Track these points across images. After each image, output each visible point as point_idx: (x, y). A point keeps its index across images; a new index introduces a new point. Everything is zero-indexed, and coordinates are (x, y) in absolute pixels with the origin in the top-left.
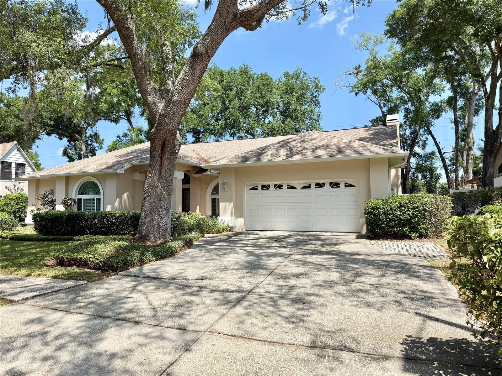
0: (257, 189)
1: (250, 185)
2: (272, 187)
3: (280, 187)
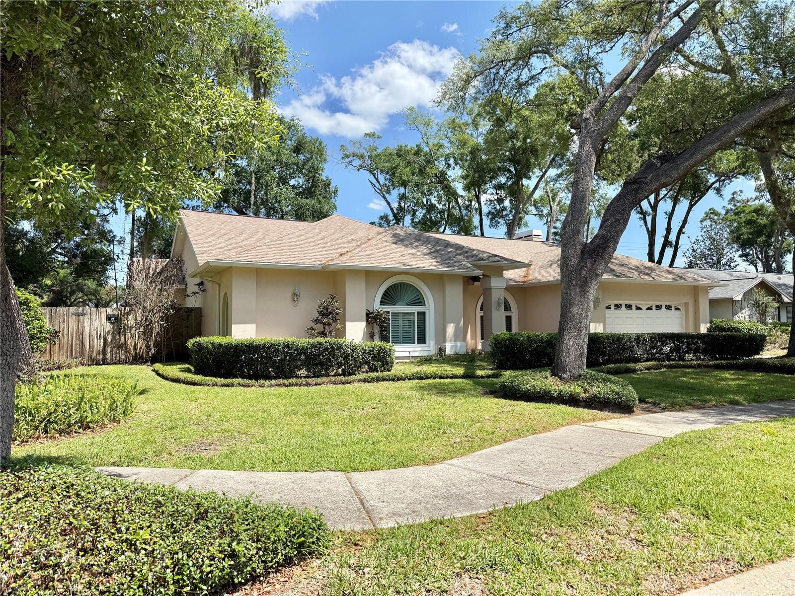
0: (610, 308)
2: (624, 307)
3: (629, 307)
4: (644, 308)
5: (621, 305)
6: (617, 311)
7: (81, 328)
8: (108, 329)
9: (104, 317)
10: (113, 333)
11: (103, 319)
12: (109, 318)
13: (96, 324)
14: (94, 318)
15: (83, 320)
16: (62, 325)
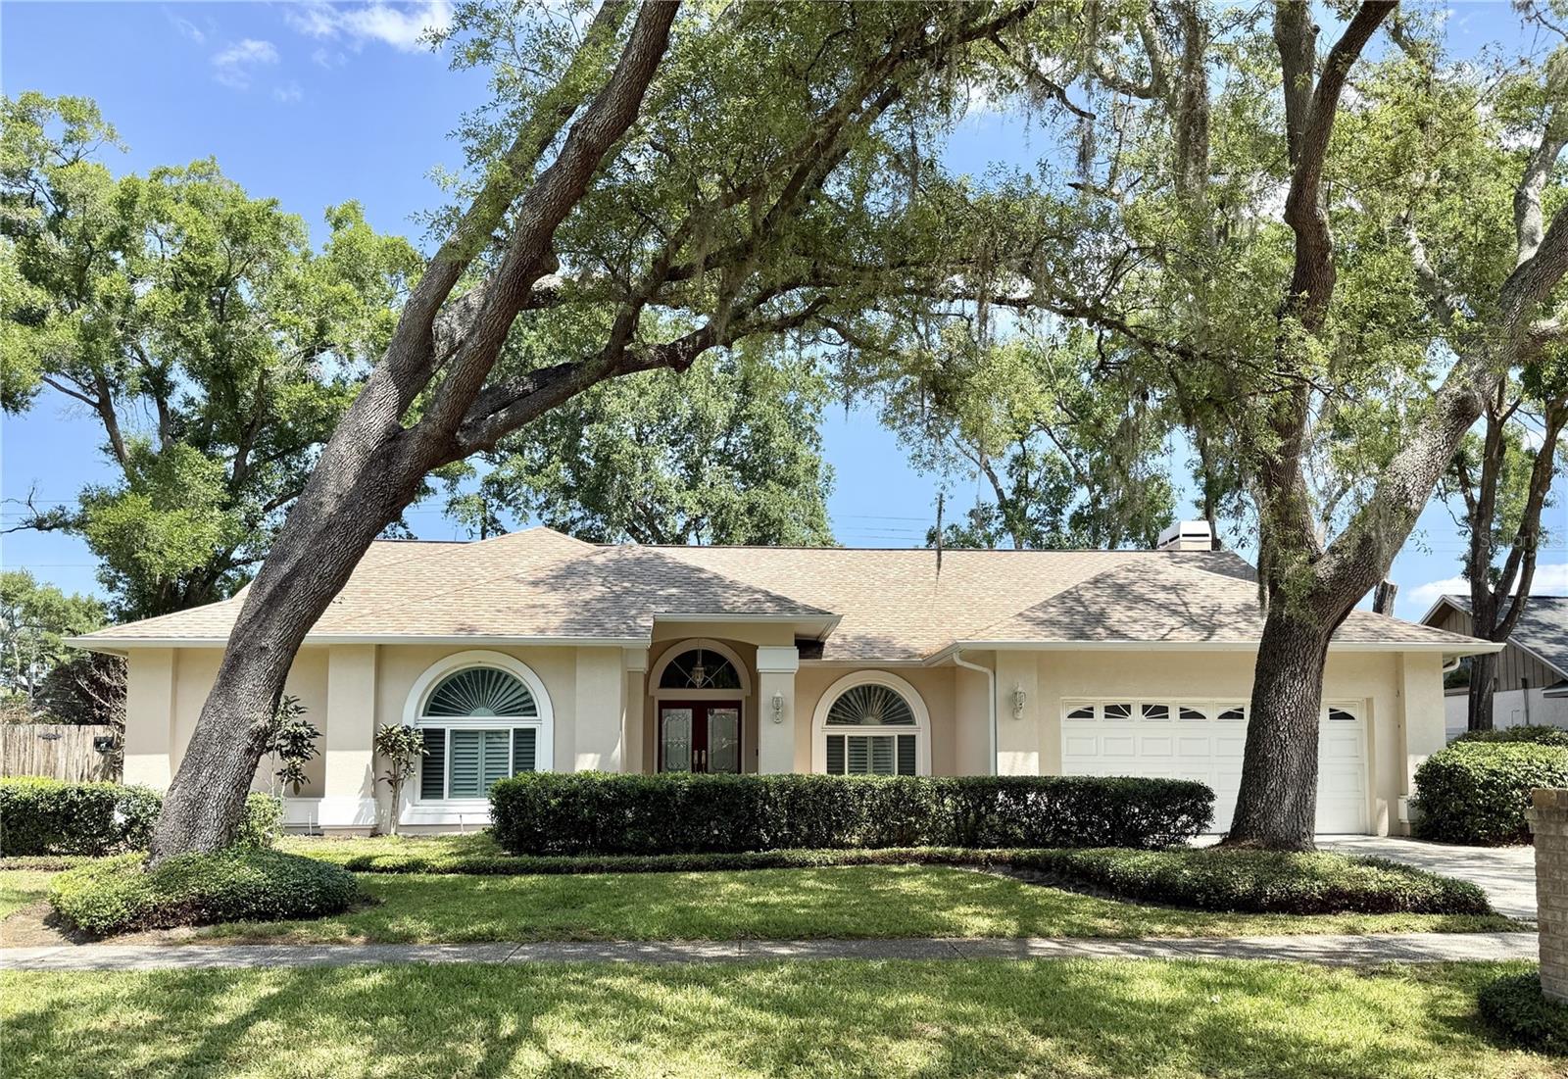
0: (1091, 716)
1: (1071, 704)
2: (1136, 711)
3: (1158, 712)
4: (1212, 715)
5: (1128, 707)
6: (1116, 723)
7: (52, 761)
8: (96, 763)
9: (90, 741)
10: (103, 770)
11: (88, 745)
12: (97, 744)
13: (77, 753)
14: (73, 744)
15: (56, 746)
16: (22, 757)
